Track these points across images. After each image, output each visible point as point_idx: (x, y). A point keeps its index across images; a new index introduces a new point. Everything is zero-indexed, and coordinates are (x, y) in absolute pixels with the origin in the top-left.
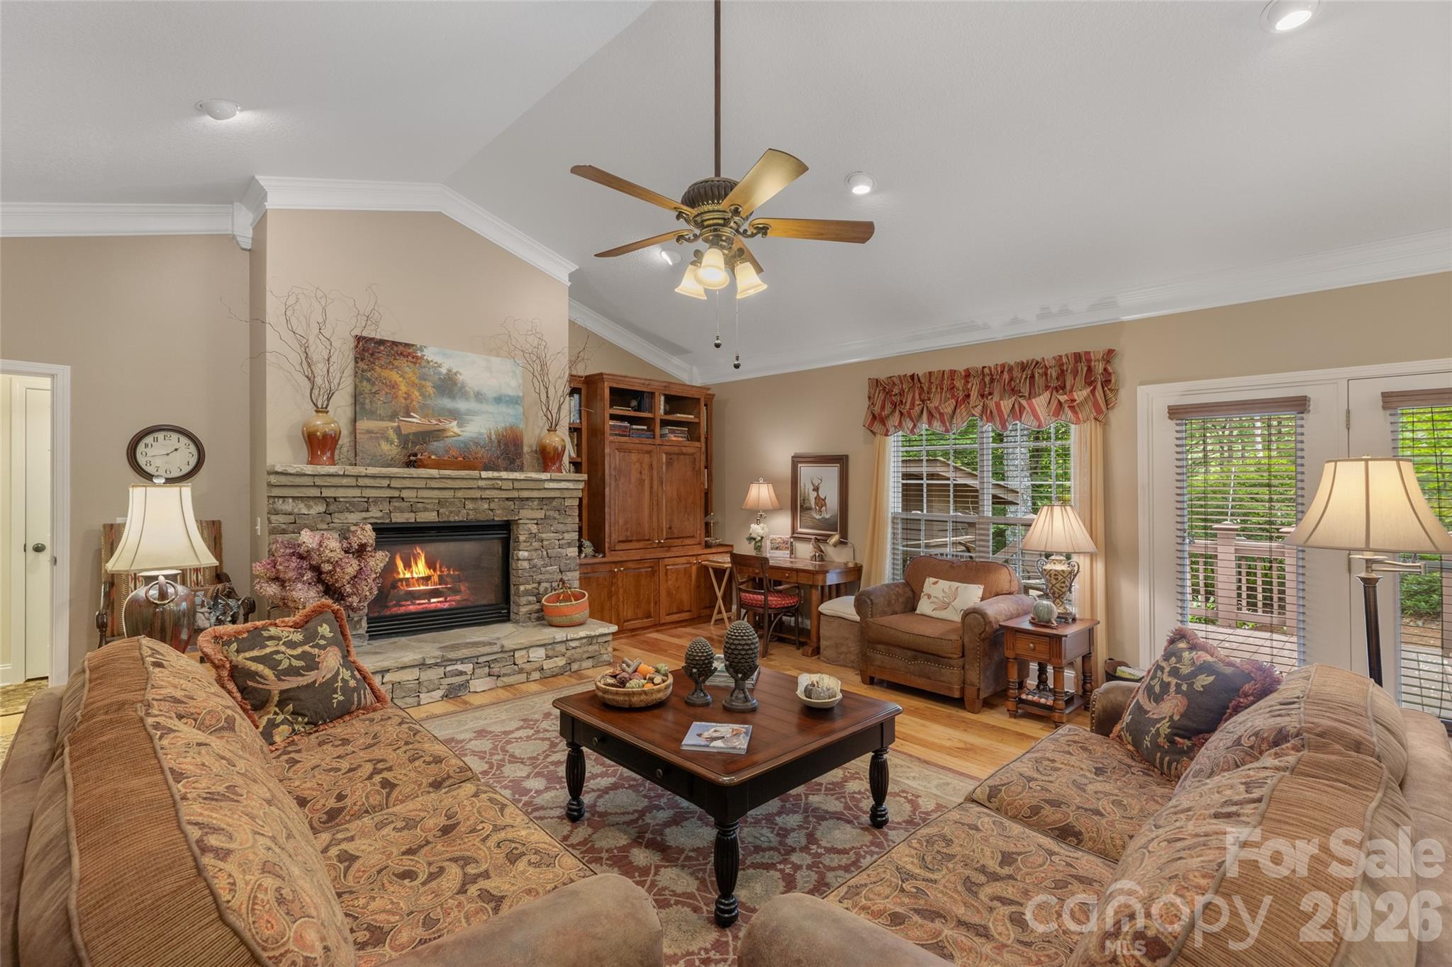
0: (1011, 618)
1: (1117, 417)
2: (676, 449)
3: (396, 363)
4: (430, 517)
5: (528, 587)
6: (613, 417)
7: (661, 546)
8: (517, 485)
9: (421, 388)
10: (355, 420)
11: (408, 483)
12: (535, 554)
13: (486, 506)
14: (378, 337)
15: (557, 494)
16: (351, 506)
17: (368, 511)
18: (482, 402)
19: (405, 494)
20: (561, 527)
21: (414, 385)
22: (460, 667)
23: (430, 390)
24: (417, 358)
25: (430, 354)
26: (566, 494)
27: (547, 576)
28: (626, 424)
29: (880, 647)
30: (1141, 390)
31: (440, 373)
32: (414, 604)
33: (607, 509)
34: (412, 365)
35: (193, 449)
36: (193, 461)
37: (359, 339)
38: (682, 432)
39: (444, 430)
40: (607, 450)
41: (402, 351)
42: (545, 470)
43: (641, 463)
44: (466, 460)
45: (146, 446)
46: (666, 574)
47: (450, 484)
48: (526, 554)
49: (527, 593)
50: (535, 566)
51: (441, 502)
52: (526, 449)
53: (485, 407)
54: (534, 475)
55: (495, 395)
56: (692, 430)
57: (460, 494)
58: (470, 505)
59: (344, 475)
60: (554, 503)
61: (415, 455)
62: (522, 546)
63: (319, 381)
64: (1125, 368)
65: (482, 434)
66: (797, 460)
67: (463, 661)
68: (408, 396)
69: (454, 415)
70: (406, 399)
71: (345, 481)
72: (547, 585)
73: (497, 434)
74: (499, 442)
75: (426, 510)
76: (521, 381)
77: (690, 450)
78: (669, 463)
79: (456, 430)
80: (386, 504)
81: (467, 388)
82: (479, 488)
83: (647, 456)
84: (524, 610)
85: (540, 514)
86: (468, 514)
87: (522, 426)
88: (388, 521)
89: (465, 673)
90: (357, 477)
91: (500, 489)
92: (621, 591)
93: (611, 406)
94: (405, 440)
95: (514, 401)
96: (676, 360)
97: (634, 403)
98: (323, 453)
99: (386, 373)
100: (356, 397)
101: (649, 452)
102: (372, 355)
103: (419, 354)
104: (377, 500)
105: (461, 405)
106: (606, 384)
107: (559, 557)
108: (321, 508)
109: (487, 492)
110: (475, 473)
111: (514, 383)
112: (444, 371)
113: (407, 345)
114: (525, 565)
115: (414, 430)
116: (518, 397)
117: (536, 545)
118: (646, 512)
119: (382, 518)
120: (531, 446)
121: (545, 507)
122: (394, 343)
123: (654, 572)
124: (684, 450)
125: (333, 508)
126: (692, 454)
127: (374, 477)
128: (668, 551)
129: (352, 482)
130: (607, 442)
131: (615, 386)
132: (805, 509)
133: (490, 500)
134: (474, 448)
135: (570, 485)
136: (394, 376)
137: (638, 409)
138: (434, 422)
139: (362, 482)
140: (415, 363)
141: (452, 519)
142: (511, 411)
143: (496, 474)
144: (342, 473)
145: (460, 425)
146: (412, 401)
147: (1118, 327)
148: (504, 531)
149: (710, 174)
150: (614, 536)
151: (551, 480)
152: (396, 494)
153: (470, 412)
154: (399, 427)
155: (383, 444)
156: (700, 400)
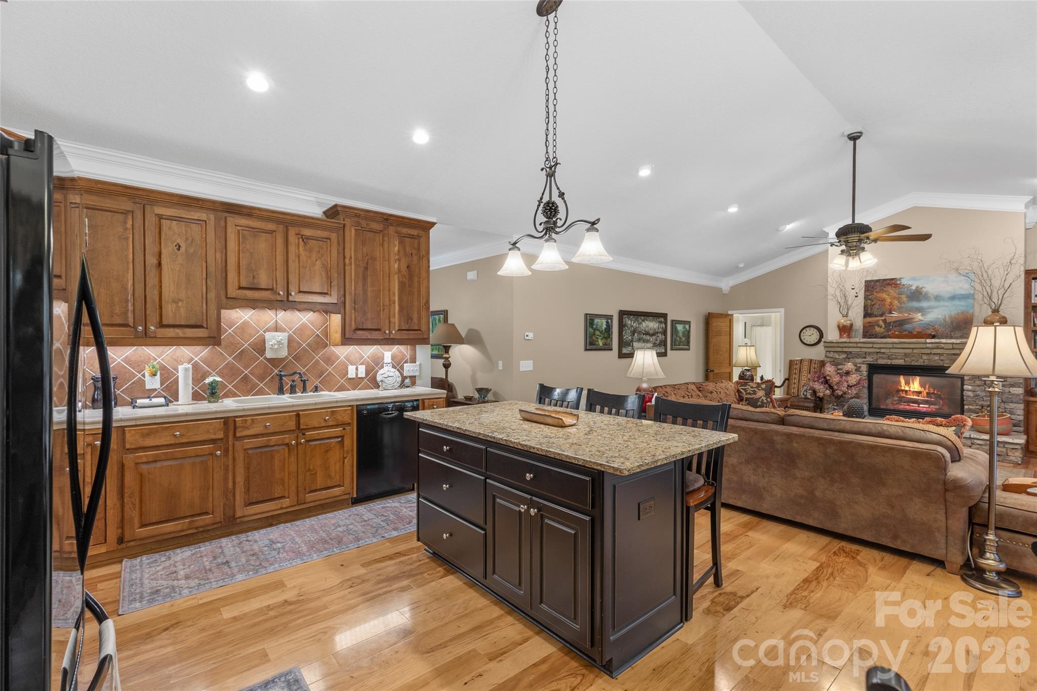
3: (885, 289)
4: (900, 362)
5: (971, 407)
9: (899, 299)
11: (883, 346)
12: (978, 388)
14: (876, 279)
16: (858, 355)
17: (863, 358)
18: (939, 301)
19: (883, 351)
21: (895, 298)
23: (905, 299)
24: (897, 284)
25: (905, 281)
31: (911, 290)
32: (909, 405)
34: (894, 289)
35: (818, 333)
36: (819, 338)
37: (867, 282)
39: (912, 319)
41: (890, 283)
45: (804, 333)
48: (970, 387)
49: (971, 410)
50: (977, 395)
51: (906, 355)
53: (942, 303)
55: (950, 296)
57: (915, 351)
58: (925, 357)
59: (850, 343)
63: (842, 304)
65: (939, 318)
68: (891, 304)
70: (890, 305)
71: (851, 345)
73: (950, 317)
74: (951, 322)
75: (896, 358)
76: (968, 286)
79: (921, 318)
80: (873, 355)
81: (929, 295)
82: (927, 348)
86: (924, 362)
88: (876, 363)
91: (943, 348)
94: (888, 325)
98: (844, 334)
99: (879, 295)
100: (865, 308)
102: (874, 287)
103: (899, 282)
104: (870, 353)
107: (1004, 392)
108: (844, 356)
109: (935, 350)
110: (923, 340)
112: (914, 288)
113: (893, 279)
114: (970, 394)
115: (894, 320)
116: (970, 294)
117: (978, 382)
119: (872, 361)
122: (884, 280)
125: (849, 356)
127: (864, 343)
129: (855, 345)
133: (940, 355)
136: (884, 295)
138: (906, 315)
139: (859, 345)
140: (896, 287)
141: (913, 364)
143: (937, 340)
144: (848, 341)
145: (922, 315)
146: (893, 306)
149: (850, 222)
152: (878, 350)
153: (930, 308)
154: (885, 319)
155: (876, 328)
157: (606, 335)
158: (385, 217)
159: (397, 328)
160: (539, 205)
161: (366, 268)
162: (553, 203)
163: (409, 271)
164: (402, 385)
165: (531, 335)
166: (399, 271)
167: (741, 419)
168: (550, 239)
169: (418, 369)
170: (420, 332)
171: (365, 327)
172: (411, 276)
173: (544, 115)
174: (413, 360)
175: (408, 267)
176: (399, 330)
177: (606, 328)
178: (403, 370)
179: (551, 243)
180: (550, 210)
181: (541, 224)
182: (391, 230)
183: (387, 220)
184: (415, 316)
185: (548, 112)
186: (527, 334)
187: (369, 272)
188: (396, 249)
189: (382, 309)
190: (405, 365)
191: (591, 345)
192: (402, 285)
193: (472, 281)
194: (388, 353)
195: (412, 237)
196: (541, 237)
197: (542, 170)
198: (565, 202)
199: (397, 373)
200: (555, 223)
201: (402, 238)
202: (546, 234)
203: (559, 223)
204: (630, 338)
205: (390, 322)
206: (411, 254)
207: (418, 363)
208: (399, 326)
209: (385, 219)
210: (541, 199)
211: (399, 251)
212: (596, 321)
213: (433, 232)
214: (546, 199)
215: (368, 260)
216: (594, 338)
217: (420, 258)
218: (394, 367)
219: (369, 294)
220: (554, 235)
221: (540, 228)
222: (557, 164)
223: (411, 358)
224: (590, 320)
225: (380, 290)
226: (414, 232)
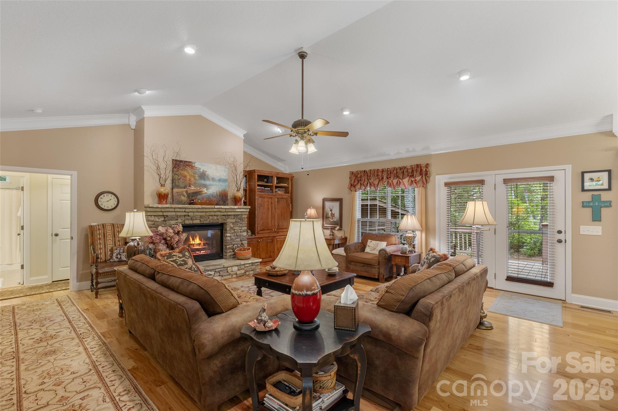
0: (394, 252)
1: (429, 186)
2: (280, 196)
3: (186, 168)
4: (197, 222)
5: (230, 246)
6: (258, 185)
7: (275, 232)
8: (227, 210)
9: (194, 177)
10: (173, 189)
11: (191, 210)
12: (232, 235)
13: (216, 218)
14: (179, 159)
15: (240, 213)
16: (172, 218)
17: (177, 220)
18: (214, 181)
19: (190, 214)
20: (241, 225)
21: (192, 176)
22: (210, 273)
23: (197, 178)
24: (193, 166)
25: (197, 165)
26: (243, 213)
27: (236, 242)
28: (263, 188)
29: (352, 263)
30: (437, 177)
31: (200, 172)
33: (256, 219)
34: (191, 169)
35: (116, 199)
36: (116, 203)
37: (173, 160)
38: (283, 190)
39: (202, 191)
40: (256, 198)
41: (188, 164)
42: (236, 205)
43: (268, 202)
44: (209, 201)
45: (101, 198)
46: (277, 242)
47: (205, 210)
48: (229, 235)
49: (229, 248)
50: (232, 239)
51: (201, 217)
52: (229, 198)
53: (215, 183)
54: (233, 207)
55: (219, 179)
56: (286, 190)
57: (208, 214)
58: (211, 218)
60: (239, 217)
61: (193, 200)
62: (228, 232)
63: (162, 176)
64: (433, 169)
65: (214, 192)
66: (324, 200)
67: (211, 270)
68: (190, 180)
69: (205, 186)
70: (189, 181)
71: (171, 210)
72: (236, 246)
73: (219, 192)
74: (220, 195)
75: (196, 219)
76: (227, 174)
77: (286, 197)
78: (278, 202)
79: (206, 191)
80: (183, 217)
81: (209, 177)
82: (214, 211)
83: (270, 199)
84: (228, 254)
85: (234, 221)
86: (210, 221)
87: (227, 189)
89: (212, 275)
90: (175, 208)
91: (221, 212)
92: (261, 248)
93: (258, 182)
94: (189, 195)
95: (225, 181)
96: (280, 163)
97: (265, 180)
98: (164, 200)
99: (183, 172)
100: (173, 180)
101: (271, 198)
102: (178, 166)
103: (193, 165)
105: (207, 183)
106: (256, 173)
107: (240, 236)
108: (163, 219)
109: (217, 213)
110: (213, 206)
111: (225, 174)
112: (201, 171)
113: (189, 162)
114: (229, 238)
115: (192, 191)
116: (226, 179)
117: (233, 231)
118: (270, 219)
120: (230, 197)
121: (236, 218)
122: (185, 161)
123: (272, 242)
124: (283, 197)
125: (166, 219)
127: (180, 208)
128: (278, 233)
129: (173, 210)
130: (256, 194)
131: (259, 174)
132: (327, 218)
133: (217, 216)
134: (212, 197)
135: (245, 210)
136: (185, 173)
137: (267, 182)
138: (198, 189)
139: (176, 210)
140: (192, 168)
141: (205, 222)
142: (224, 184)
143: (220, 207)
144: (170, 207)
145: (207, 190)
146: (191, 181)
147: (430, 156)
148: (221, 227)
150: (259, 229)
151: (238, 208)
152: (187, 214)
153: (210, 185)
154: (187, 191)
155: (182, 197)
156: (289, 178)
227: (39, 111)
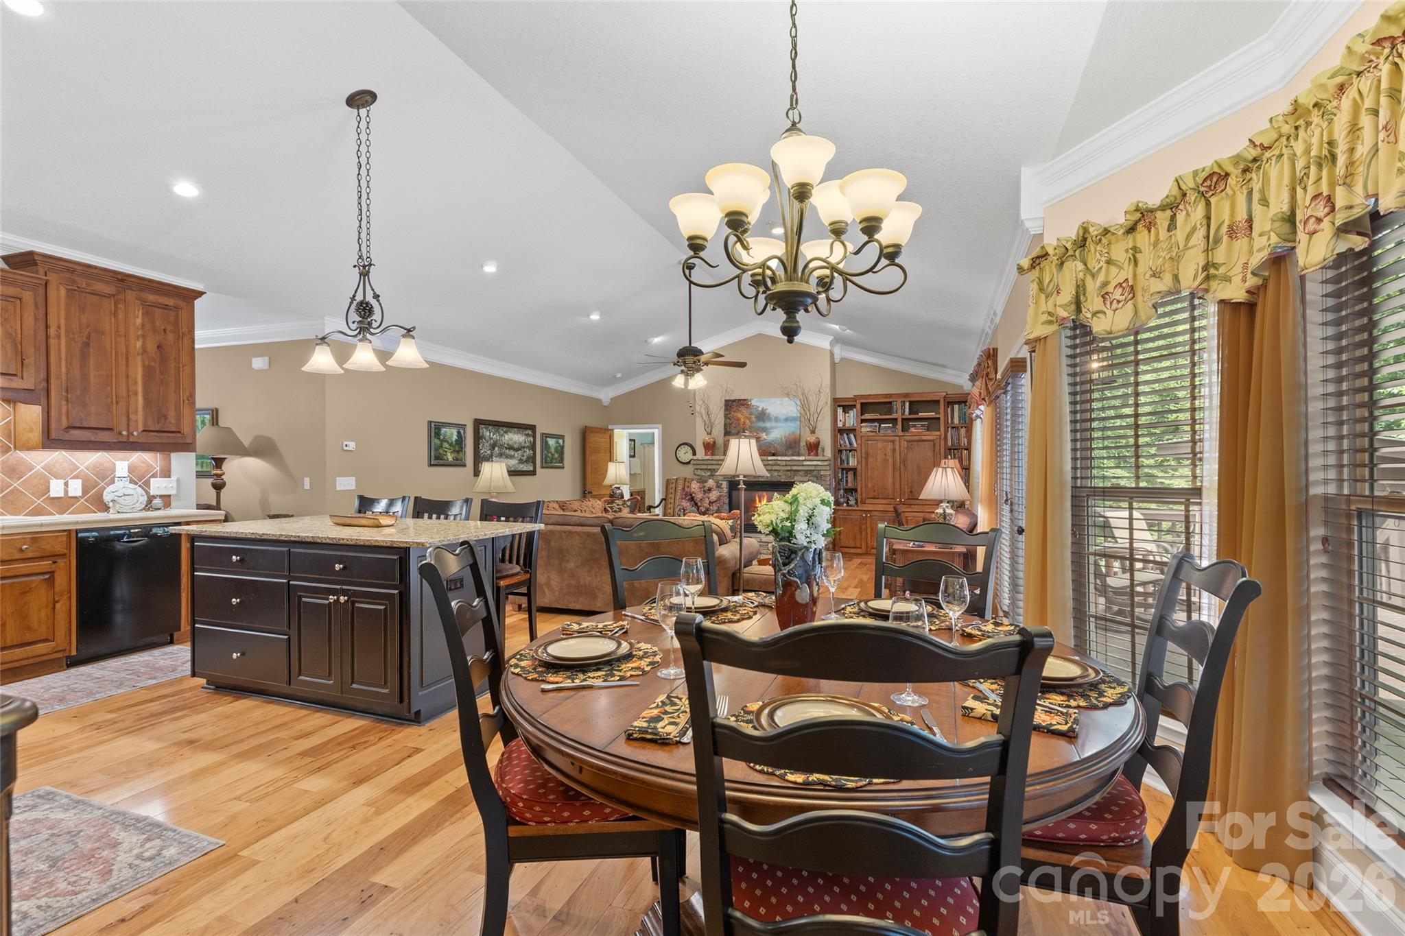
3: (740, 409)
6: (864, 421)
7: (902, 503)
8: (788, 463)
9: (750, 419)
14: (733, 398)
15: (813, 468)
18: (778, 422)
21: (747, 417)
23: (754, 419)
24: (749, 405)
25: (754, 403)
26: (819, 468)
28: (875, 424)
31: (758, 411)
33: (859, 478)
34: (746, 409)
37: (726, 401)
38: (922, 425)
39: (759, 437)
41: (743, 403)
42: (808, 455)
43: (887, 449)
44: (770, 451)
52: (800, 444)
53: (779, 424)
55: (784, 417)
56: (932, 424)
59: (712, 460)
60: (814, 473)
65: (780, 438)
68: (744, 423)
69: (765, 430)
71: (713, 462)
73: (785, 437)
74: (789, 441)
76: (799, 408)
77: (934, 438)
78: (910, 448)
79: (765, 437)
81: (769, 416)
83: (893, 444)
87: (799, 434)
92: (870, 529)
93: (862, 414)
95: (793, 419)
97: (881, 410)
98: (709, 451)
99: (736, 414)
101: (892, 441)
102: (731, 407)
103: (750, 403)
105: (768, 425)
106: (860, 401)
108: (709, 473)
110: (765, 458)
111: (796, 410)
112: (760, 409)
113: (745, 400)
116: (797, 417)
118: (890, 480)
120: (804, 442)
121: (809, 475)
122: (739, 400)
124: (924, 438)
125: (713, 473)
126: (933, 441)
128: (909, 507)
131: (866, 401)
133: (779, 471)
134: (772, 445)
136: (739, 415)
137: (884, 414)
139: (719, 462)
140: (748, 408)
142: (793, 425)
143: (775, 458)
145: (767, 435)
149: (687, 344)
150: (864, 495)
153: (771, 428)
156: (938, 401)
157: (457, 448)
158: (119, 277)
159: (141, 428)
160: (351, 303)
161: (87, 345)
162: (367, 304)
163: (161, 352)
164: (149, 506)
165: (352, 445)
166: (144, 351)
167: (578, 525)
168: (364, 339)
169: (175, 486)
170: (179, 435)
171: (85, 425)
172: (164, 360)
173: (357, 212)
174: (166, 473)
175: (158, 347)
176: (144, 431)
177: (456, 440)
178: (149, 488)
179: (366, 344)
180: (365, 309)
181: (354, 322)
182: (130, 295)
183: (123, 280)
184: (171, 413)
185: (361, 210)
186: (345, 443)
187: (92, 350)
188: (139, 321)
189: (114, 402)
190: (152, 479)
191: (437, 459)
192: (149, 372)
193: (261, 371)
194: (122, 463)
195: (166, 307)
196: (355, 336)
197: (355, 266)
198: (380, 304)
199: (140, 490)
200: (370, 324)
201: (148, 309)
202: (359, 333)
203: (375, 325)
204: (489, 452)
205: (128, 420)
206: (165, 331)
207: (174, 478)
208: (144, 426)
209: (118, 280)
210: (354, 296)
211: (143, 325)
212: (443, 430)
213: (198, 303)
214: (359, 298)
215: (89, 333)
216: (441, 451)
217: (179, 337)
218: (132, 481)
219: (92, 379)
220: (368, 336)
221: (354, 326)
222: (370, 265)
223: (162, 471)
224: (435, 429)
225: (111, 375)
226: (170, 302)
227: (619, 375)
